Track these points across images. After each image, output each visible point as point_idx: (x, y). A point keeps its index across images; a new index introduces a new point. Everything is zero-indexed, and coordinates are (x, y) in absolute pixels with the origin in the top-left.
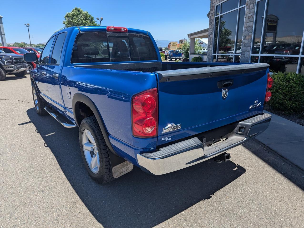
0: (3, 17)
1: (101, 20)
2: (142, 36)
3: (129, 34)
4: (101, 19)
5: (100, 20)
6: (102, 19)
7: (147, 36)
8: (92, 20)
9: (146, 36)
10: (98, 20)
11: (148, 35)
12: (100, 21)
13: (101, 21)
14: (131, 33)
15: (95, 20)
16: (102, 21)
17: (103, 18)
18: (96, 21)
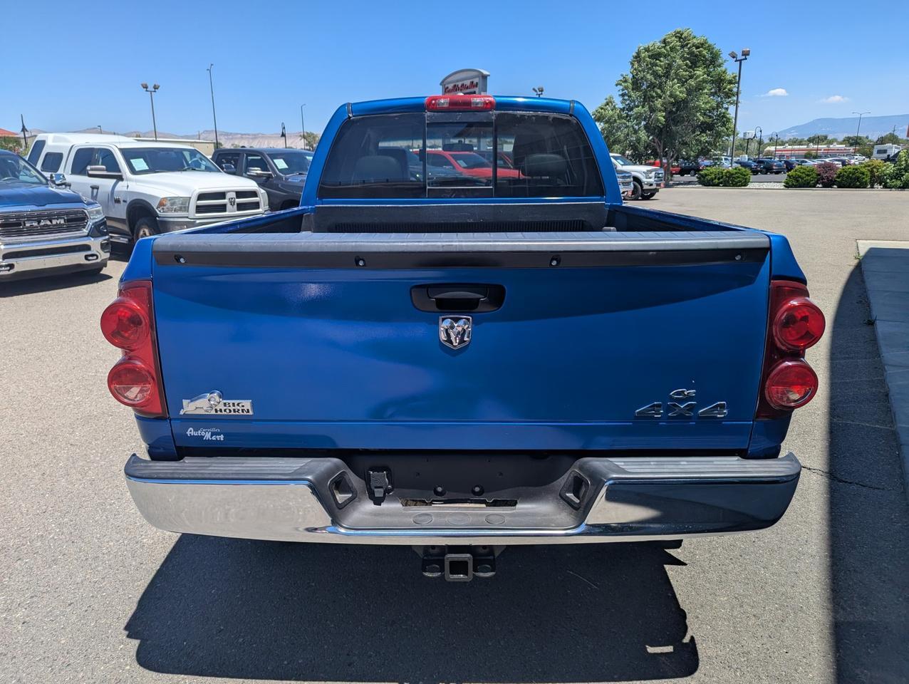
0: (489, 75)
1: (744, 57)
2: (547, 117)
3: (499, 115)
4: (743, 55)
5: (740, 57)
6: (746, 54)
7: (569, 118)
8: (714, 60)
9: (565, 118)
10: (734, 57)
11: (571, 115)
12: (740, 61)
13: (743, 61)
14: (506, 112)
15: (725, 56)
16: (746, 59)
17: (749, 51)
18: (725, 61)
